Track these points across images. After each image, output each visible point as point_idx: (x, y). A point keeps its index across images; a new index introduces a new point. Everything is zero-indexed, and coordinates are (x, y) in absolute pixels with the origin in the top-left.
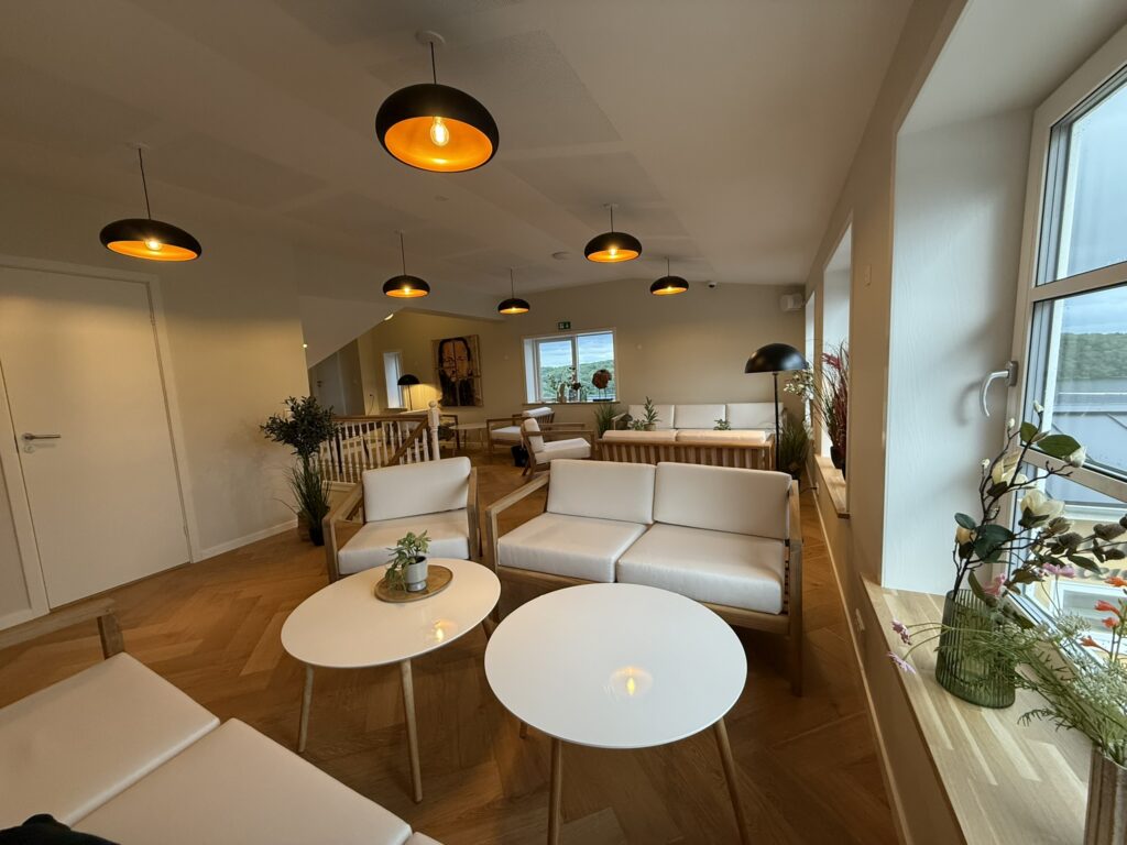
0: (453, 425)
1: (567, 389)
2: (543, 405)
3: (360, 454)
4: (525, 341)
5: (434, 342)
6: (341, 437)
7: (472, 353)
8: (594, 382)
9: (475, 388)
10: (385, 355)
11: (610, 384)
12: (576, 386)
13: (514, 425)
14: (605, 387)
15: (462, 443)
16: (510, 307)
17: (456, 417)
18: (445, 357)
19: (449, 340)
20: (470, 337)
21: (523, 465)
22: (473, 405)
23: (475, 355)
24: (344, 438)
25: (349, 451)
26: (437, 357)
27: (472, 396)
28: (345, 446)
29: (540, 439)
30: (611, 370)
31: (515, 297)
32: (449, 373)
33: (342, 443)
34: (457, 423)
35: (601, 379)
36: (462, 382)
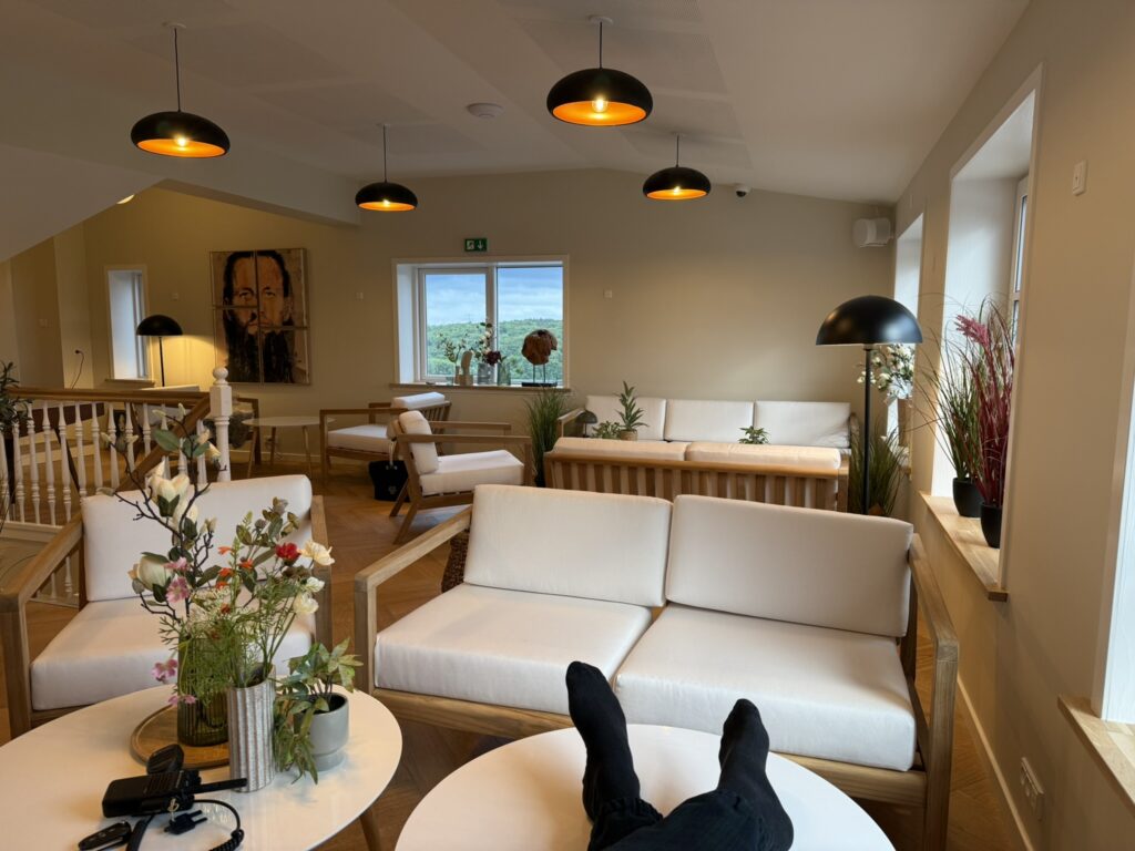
0: (249, 417)
1: (474, 361)
2: (430, 387)
3: (57, 464)
4: (400, 267)
5: (217, 256)
6: (16, 431)
7: (293, 279)
8: (525, 351)
9: (297, 349)
10: (112, 275)
11: (554, 356)
12: (493, 358)
13: (372, 421)
14: (544, 361)
15: (265, 453)
16: (378, 199)
17: (254, 402)
18: (238, 285)
19: (247, 254)
20: (289, 251)
21: (391, 498)
22: (292, 381)
23: (297, 285)
24: (24, 432)
25: (35, 459)
26: (222, 285)
27: (289, 366)
28: (26, 449)
29: (431, 449)
30: (557, 332)
31: (391, 180)
32: (244, 318)
33: (18, 442)
34: (256, 416)
35: (538, 346)
36: (270, 335)
